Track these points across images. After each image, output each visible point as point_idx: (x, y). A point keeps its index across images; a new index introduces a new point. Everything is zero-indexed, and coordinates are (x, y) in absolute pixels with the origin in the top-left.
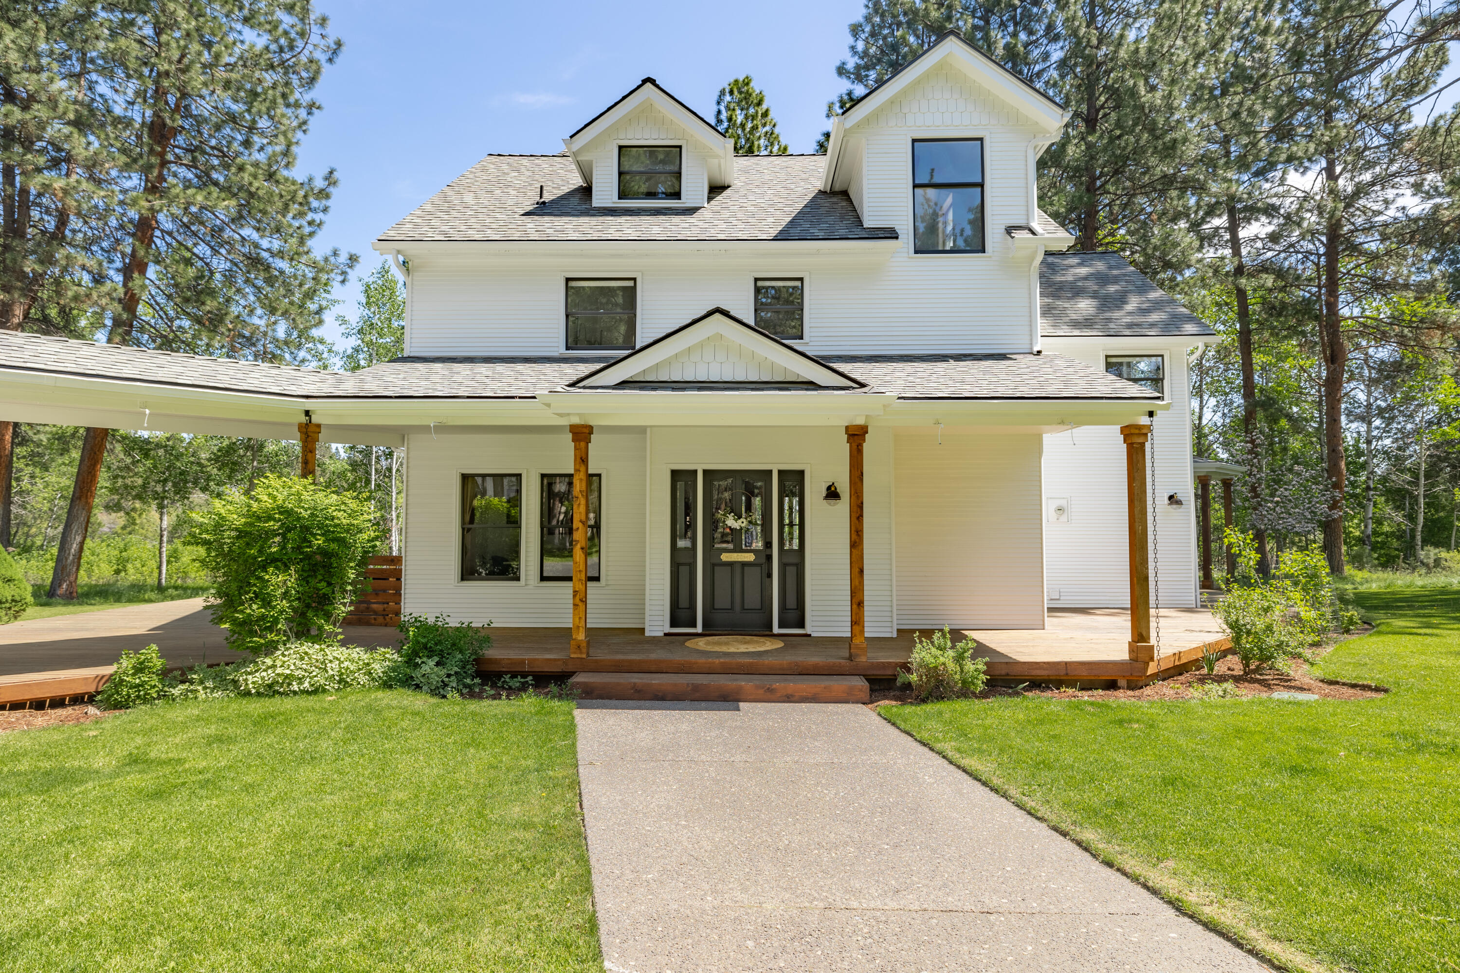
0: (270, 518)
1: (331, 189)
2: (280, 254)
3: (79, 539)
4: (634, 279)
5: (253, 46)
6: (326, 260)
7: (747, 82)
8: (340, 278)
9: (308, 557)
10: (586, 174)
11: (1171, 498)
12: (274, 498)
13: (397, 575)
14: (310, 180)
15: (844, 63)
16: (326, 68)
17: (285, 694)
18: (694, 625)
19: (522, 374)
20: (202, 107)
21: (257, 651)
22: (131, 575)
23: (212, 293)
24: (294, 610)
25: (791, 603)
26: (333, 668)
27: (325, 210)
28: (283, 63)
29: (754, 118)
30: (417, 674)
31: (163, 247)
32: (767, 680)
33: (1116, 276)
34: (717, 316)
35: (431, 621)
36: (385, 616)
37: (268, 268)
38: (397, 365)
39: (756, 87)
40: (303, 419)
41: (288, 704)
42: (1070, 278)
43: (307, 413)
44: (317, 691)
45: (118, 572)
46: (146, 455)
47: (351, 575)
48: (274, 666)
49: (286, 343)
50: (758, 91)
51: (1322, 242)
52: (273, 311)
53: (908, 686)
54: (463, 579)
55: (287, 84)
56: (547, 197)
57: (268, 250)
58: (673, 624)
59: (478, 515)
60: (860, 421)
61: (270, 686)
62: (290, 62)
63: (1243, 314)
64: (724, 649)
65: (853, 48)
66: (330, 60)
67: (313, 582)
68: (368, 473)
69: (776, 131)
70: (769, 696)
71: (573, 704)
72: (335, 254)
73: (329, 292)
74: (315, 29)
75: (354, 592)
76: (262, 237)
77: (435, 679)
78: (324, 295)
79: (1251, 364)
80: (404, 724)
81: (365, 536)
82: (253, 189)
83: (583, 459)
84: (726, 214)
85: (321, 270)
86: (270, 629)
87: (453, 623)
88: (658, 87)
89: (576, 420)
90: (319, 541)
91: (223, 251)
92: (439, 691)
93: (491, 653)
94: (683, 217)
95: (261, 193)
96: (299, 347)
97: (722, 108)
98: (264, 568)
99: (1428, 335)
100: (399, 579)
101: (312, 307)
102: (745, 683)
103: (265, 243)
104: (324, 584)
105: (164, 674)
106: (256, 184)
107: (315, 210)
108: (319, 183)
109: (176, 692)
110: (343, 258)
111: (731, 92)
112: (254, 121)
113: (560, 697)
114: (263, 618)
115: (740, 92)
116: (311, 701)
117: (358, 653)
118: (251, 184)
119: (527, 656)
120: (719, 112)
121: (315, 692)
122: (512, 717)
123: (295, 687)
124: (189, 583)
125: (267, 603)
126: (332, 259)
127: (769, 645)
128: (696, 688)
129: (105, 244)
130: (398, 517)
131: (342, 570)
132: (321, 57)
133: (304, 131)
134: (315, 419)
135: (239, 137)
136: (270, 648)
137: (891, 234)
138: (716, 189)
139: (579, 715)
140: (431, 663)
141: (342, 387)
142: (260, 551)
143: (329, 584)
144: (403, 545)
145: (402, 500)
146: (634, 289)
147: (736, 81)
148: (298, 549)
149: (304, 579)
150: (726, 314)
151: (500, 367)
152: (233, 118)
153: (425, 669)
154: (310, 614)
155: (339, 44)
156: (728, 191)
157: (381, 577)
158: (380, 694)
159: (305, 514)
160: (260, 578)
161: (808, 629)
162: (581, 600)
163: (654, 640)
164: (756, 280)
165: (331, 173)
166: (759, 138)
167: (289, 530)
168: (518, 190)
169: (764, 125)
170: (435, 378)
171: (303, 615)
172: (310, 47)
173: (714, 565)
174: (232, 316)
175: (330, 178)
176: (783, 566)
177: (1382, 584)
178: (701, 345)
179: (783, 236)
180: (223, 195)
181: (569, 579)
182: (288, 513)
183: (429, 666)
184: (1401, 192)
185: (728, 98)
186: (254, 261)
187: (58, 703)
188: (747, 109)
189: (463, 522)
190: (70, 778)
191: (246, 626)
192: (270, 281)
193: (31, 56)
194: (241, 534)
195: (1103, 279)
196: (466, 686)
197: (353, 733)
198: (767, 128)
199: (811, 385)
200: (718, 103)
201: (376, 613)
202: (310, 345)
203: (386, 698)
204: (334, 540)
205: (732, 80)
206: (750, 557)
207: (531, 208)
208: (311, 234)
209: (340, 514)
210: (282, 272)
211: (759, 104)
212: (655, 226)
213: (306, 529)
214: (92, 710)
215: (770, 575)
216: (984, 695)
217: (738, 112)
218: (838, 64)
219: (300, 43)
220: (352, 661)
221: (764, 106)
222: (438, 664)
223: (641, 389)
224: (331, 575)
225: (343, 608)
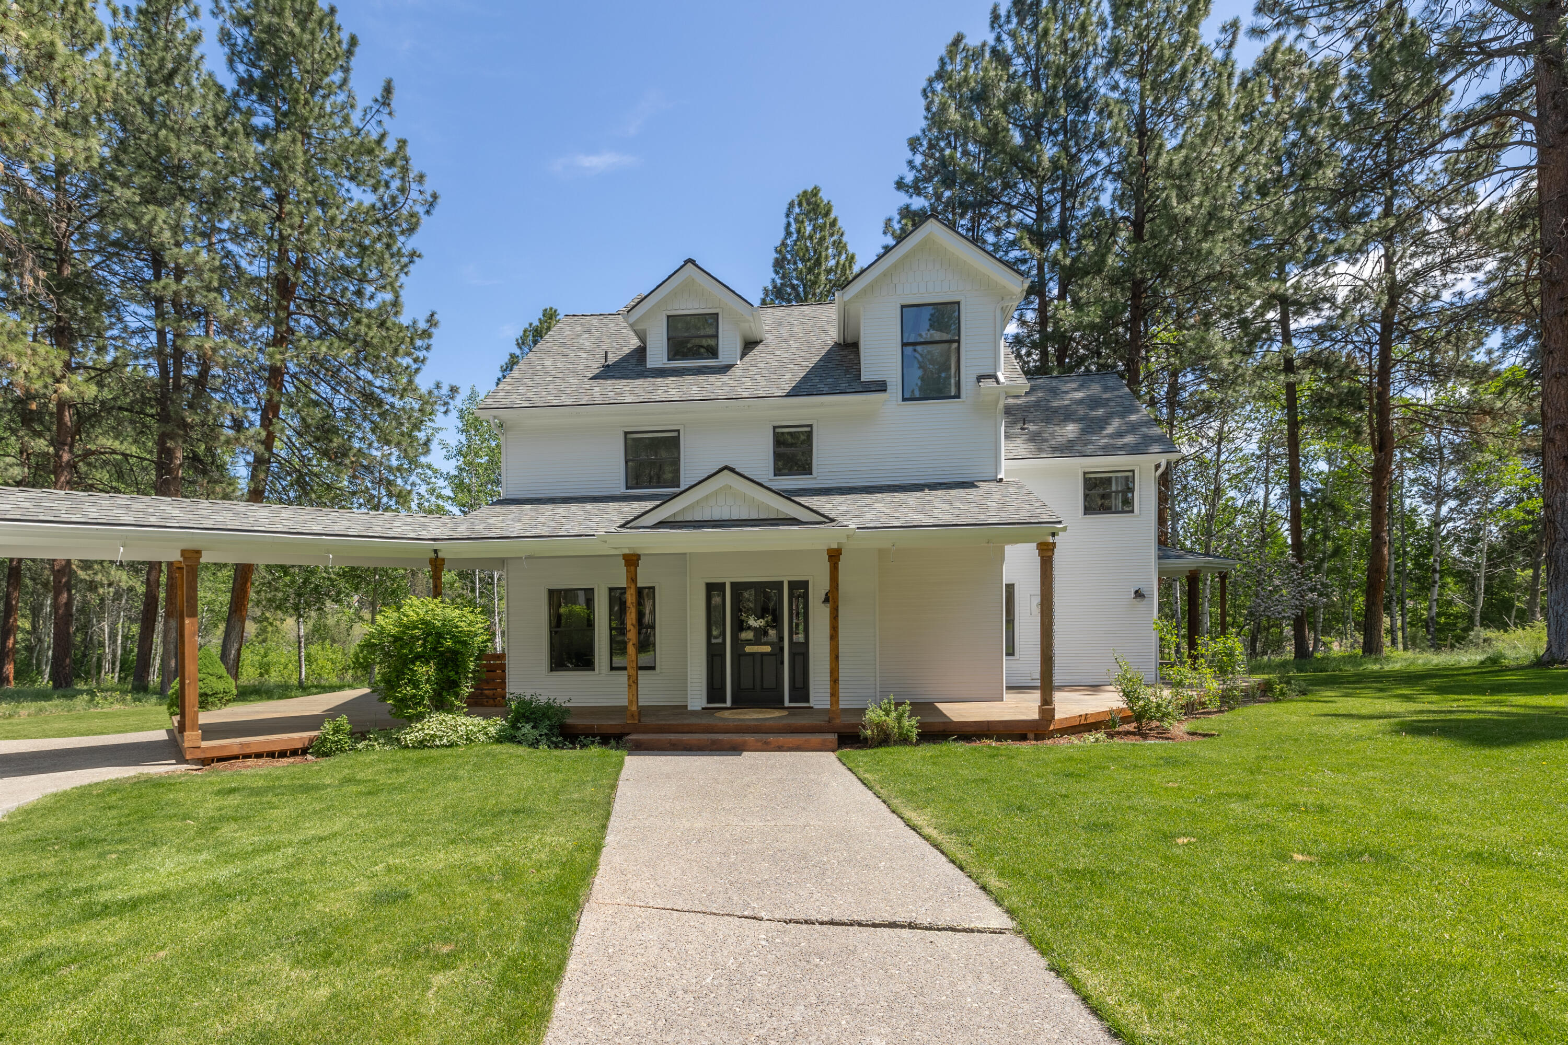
0: (416, 627)
1: (433, 330)
2: (391, 391)
3: (236, 646)
4: (678, 431)
5: (361, 203)
6: (430, 393)
7: (815, 192)
8: (443, 409)
9: (442, 654)
10: (642, 337)
11: (1136, 592)
12: (418, 614)
13: (503, 668)
14: (414, 323)
15: (902, 178)
16: (424, 219)
17: (431, 747)
18: (725, 702)
19: (590, 514)
20: (320, 262)
21: (411, 719)
22: (274, 678)
23: (335, 430)
24: (434, 690)
25: (799, 684)
26: (462, 730)
27: (428, 348)
28: (386, 217)
29: (822, 228)
30: (519, 734)
31: (291, 389)
32: (764, 737)
33: (1108, 399)
34: (726, 472)
35: (527, 698)
36: (494, 699)
37: (380, 403)
38: (498, 509)
39: (824, 196)
40: (433, 555)
41: (434, 752)
42: (1067, 402)
43: (436, 551)
44: (452, 745)
45: (261, 675)
46: (286, 574)
47: (472, 666)
48: (423, 729)
49: (399, 469)
50: (826, 201)
51: (1376, 331)
52: (388, 442)
53: (866, 739)
54: (552, 670)
55: (391, 236)
56: (612, 359)
57: (381, 387)
58: (709, 701)
59: (563, 621)
60: (835, 546)
61: (421, 742)
62: (393, 217)
63: (1291, 405)
64: (742, 717)
65: (910, 162)
66: (428, 212)
67: (445, 671)
68: (473, 583)
69: (844, 239)
70: (766, 747)
71: (625, 752)
72: (438, 386)
73: (433, 421)
74: (414, 186)
75: (473, 678)
76: (377, 377)
77: (531, 737)
78: (429, 424)
79: (1298, 456)
80: (512, 762)
81: (480, 639)
82: (368, 339)
83: (633, 579)
84: (754, 370)
85: (427, 403)
86: (419, 704)
87: (543, 700)
88: (697, 266)
89: (627, 551)
90: (449, 643)
91: (342, 390)
92: (534, 744)
93: (569, 721)
94: (718, 376)
95: (375, 341)
96: (410, 471)
97: (792, 220)
98: (413, 663)
99: (1479, 420)
100: (504, 671)
101: (421, 436)
102: (749, 738)
103: (378, 383)
104: (452, 673)
105: (352, 734)
106: (371, 334)
107: (419, 349)
108: (422, 325)
109: (360, 746)
110: (445, 390)
111: (800, 205)
112: (365, 274)
113: (617, 748)
114: (414, 696)
115: (808, 204)
116: (449, 751)
117: (477, 720)
118: (366, 334)
119: (596, 722)
120: (788, 225)
121: (451, 746)
122: (582, 758)
123: (438, 743)
124: (323, 682)
125: (416, 686)
126: (436, 392)
127: (776, 714)
128: (714, 742)
129: (240, 388)
130: (500, 620)
131: (465, 662)
132: (420, 209)
133: (406, 273)
134: (440, 555)
135: (352, 288)
136: (420, 717)
137: (880, 387)
138: (750, 345)
139: (628, 759)
140: (529, 727)
141: (459, 530)
142: (411, 652)
143: (457, 673)
144: (505, 646)
145: (503, 604)
146: (678, 437)
147: (805, 192)
148: (434, 649)
149: (439, 670)
150: (732, 470)
151: (574, 507)
152: (347, 272)
153: (524, 731)
154: (445, 694)
155: (435, 196)
156: (760, 347)
157: (491, 669)
158: (494, 747)
159: (438, 624)
160: (411, 670)
161: (811, 704)
162: (634, 683)
163: (694, 713)
164: (775, 428)
165: (432, 315)
166: (827, 248)
167: (428, 635)
168: (588, 352)
169: (832, 235)
170: (525, 519)
171: (440, 694)
172: (410, 202)
173: (740, 655)
174: (355, 451)
175: (431, 320)
176: (792, 656)
177: (1405, 664)
178: (716, 493)
179: (794, 392)
180: (343, 344)
181: (625, 669)
182: (426, 623)
183: (527, 728)
184: (1459, 276)
185: (797, 210)
186: (369, 398)
187: (283, 754)
188: (816, 219)
189: (551, 627)
190: (316, 788)
191: (403, 702)
192: (383, 415)
193: (180, 233)
194: (396, 639)
195: (1094, 402)
196: (552, 742)
197: (478, 767)
198: (835, 237)
199: (794, 521)
200: (788, 216)
201: (487, 697)
202: (420, 470)
203: (497, 748)
204: (459, 642)
205: (801, 192)
206: (767, 649)
207: (597, 371)
208: (417, 370)
209: (462, 624)
210: (392, 406)
211: (827, 214)
212: (694, 387)
213: (440, 636)
214: (309, 757)
215: (782, 663)
216: (918, 743)
217: (807, 223)
218: (896, 178)
219: (401, 199)
220: (474, 725)
221: (832, 216)
222: (533, 728)
223: (672, 528)
224: (458, 666)
225: (467, 690)
